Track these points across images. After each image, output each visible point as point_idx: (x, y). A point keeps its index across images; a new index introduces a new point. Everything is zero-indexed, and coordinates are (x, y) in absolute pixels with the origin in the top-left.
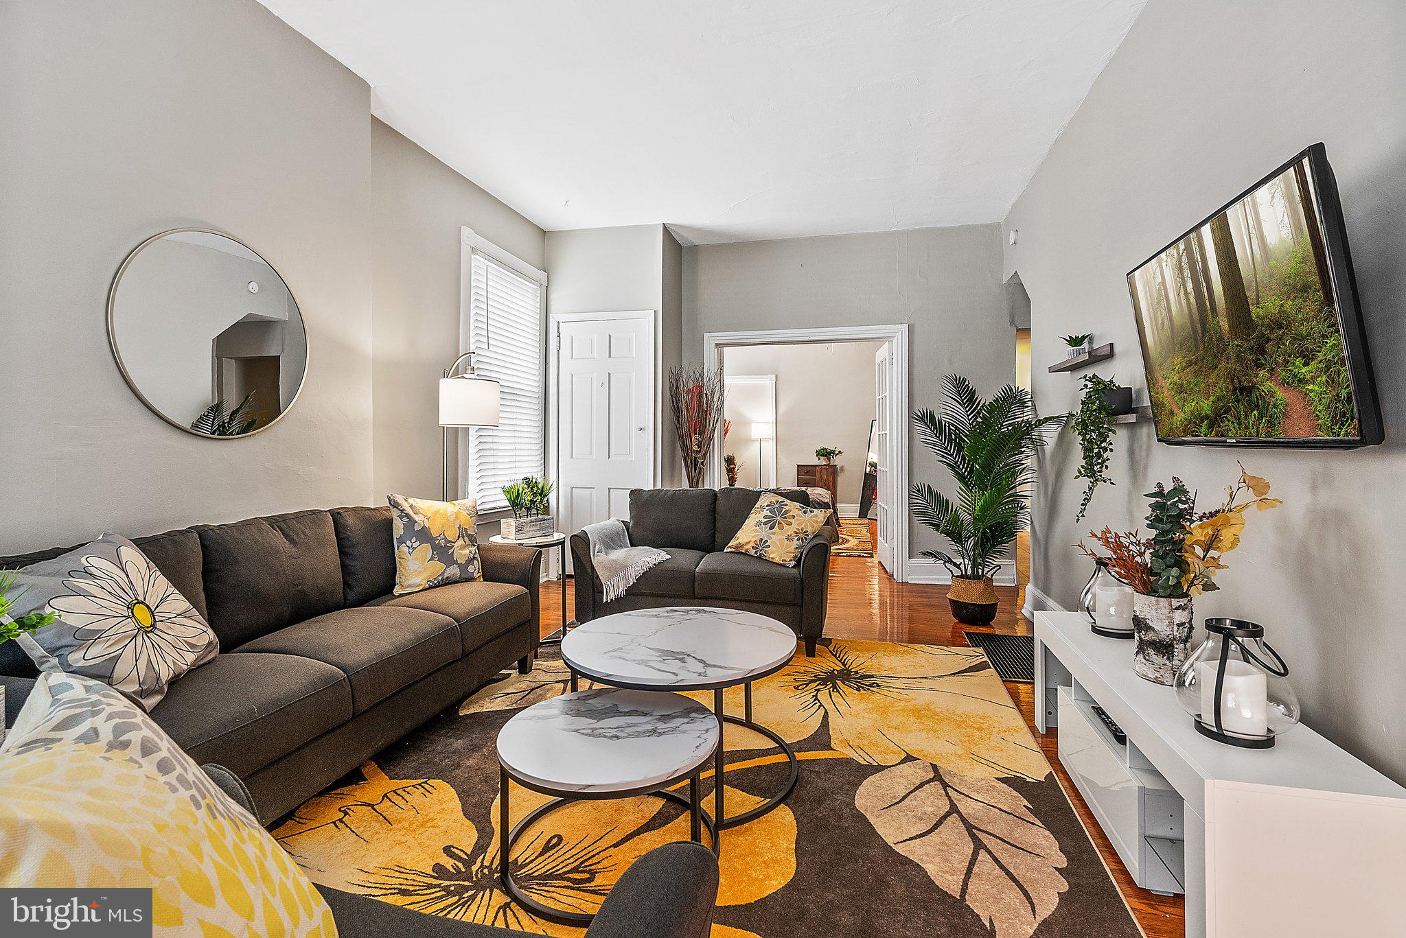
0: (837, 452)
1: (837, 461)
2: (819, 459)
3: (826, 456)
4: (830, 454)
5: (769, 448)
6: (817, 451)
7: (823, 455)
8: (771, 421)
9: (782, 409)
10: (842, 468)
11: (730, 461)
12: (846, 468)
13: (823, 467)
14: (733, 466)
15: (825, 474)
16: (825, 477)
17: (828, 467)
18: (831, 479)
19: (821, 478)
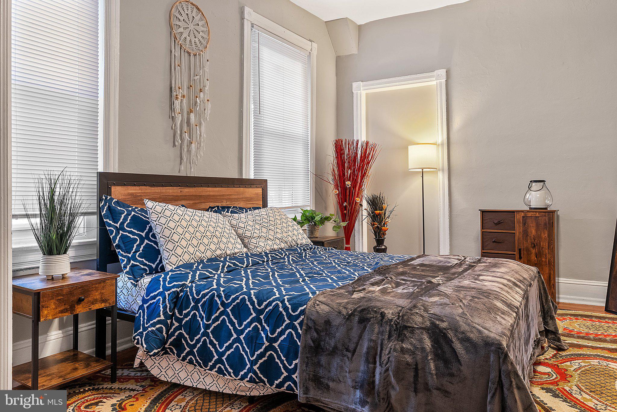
5: (438, 183)
8: (440, 141)
9: (457, 122)
11: (376, 204)
13: (530, 214)
14: (379, 211)
15: (533, 227)
16: (533, 232)
17: (537, 215)
18: (545, 235)
19: (526, 233)
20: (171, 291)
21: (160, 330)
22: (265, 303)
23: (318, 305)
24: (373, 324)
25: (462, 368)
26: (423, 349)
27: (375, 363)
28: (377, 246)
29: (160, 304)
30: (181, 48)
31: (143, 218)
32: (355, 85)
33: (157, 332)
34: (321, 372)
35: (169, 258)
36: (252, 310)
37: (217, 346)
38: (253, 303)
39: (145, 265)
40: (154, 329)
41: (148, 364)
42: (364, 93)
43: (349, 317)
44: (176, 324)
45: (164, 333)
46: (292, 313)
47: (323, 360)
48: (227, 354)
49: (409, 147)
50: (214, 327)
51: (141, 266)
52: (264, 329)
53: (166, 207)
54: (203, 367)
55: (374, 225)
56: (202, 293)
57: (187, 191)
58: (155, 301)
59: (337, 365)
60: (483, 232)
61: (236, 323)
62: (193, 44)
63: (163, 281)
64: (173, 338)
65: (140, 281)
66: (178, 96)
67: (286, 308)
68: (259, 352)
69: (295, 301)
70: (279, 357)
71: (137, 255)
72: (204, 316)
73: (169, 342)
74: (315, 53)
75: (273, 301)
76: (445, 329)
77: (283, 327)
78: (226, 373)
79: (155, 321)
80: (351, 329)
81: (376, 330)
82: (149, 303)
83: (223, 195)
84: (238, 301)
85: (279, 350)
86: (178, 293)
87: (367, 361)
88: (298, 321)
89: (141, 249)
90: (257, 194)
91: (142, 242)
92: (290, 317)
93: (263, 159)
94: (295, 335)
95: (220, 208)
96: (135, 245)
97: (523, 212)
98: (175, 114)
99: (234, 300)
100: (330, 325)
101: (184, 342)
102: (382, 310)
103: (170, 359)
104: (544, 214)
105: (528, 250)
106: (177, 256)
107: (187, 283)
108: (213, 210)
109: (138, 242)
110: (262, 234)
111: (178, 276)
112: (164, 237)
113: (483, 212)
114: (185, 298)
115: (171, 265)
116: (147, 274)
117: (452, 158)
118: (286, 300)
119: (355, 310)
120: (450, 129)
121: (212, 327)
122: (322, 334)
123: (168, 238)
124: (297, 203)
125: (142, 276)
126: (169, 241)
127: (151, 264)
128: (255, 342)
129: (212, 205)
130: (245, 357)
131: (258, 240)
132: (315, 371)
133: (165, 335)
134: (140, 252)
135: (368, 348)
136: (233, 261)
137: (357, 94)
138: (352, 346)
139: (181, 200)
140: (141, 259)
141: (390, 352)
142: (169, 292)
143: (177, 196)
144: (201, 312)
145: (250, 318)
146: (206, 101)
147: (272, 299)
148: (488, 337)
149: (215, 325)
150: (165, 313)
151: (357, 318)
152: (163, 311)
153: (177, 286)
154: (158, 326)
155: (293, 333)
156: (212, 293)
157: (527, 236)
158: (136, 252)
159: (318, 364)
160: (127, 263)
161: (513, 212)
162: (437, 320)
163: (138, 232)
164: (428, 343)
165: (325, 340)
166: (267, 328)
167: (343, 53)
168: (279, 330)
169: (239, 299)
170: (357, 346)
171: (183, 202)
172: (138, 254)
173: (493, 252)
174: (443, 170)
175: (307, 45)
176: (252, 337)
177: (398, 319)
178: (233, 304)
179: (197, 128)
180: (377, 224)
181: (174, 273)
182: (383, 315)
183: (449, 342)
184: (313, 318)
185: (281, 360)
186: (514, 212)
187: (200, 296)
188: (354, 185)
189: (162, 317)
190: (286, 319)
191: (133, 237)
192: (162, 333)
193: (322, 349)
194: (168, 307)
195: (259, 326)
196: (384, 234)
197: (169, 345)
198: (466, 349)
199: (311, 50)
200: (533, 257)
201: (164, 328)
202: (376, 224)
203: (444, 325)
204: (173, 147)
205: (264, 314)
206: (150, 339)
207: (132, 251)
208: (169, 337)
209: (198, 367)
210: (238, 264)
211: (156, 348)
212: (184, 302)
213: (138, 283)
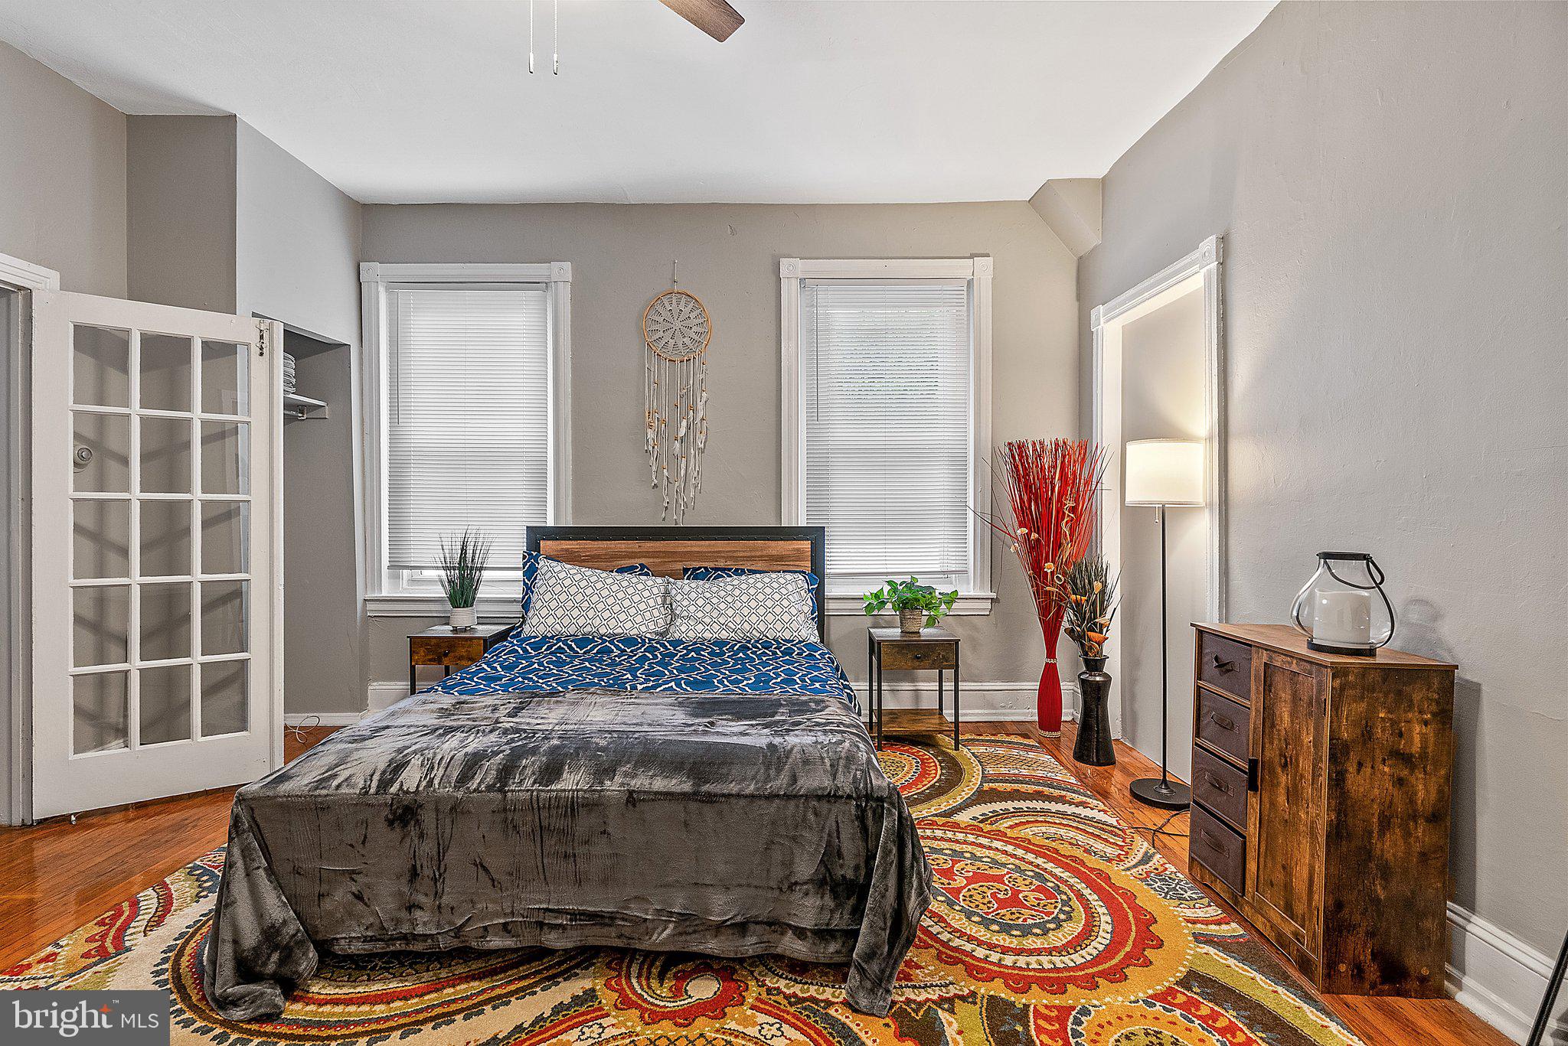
13: (1278, 660)
15: (1285, 701)
16: (1286, 717)
17: (1295, 666)
19: (1269, 716)
32: (1093, 314)
60: (1199, 686)
62: (681, 347)
66: (652, 423)
74: (984, 276)
83: (719, 552)
90: (797, 550)
97: (1266, 650)
104: (1308, 666)
105: (1272, 770)
113: (1200, 633)
137: (1097, 334)
157: (1272, 725)
161: (1248, 645)
173: (1212, 747)
186: (1250, 646)
199: (974, 273)
200: (1282, 799)
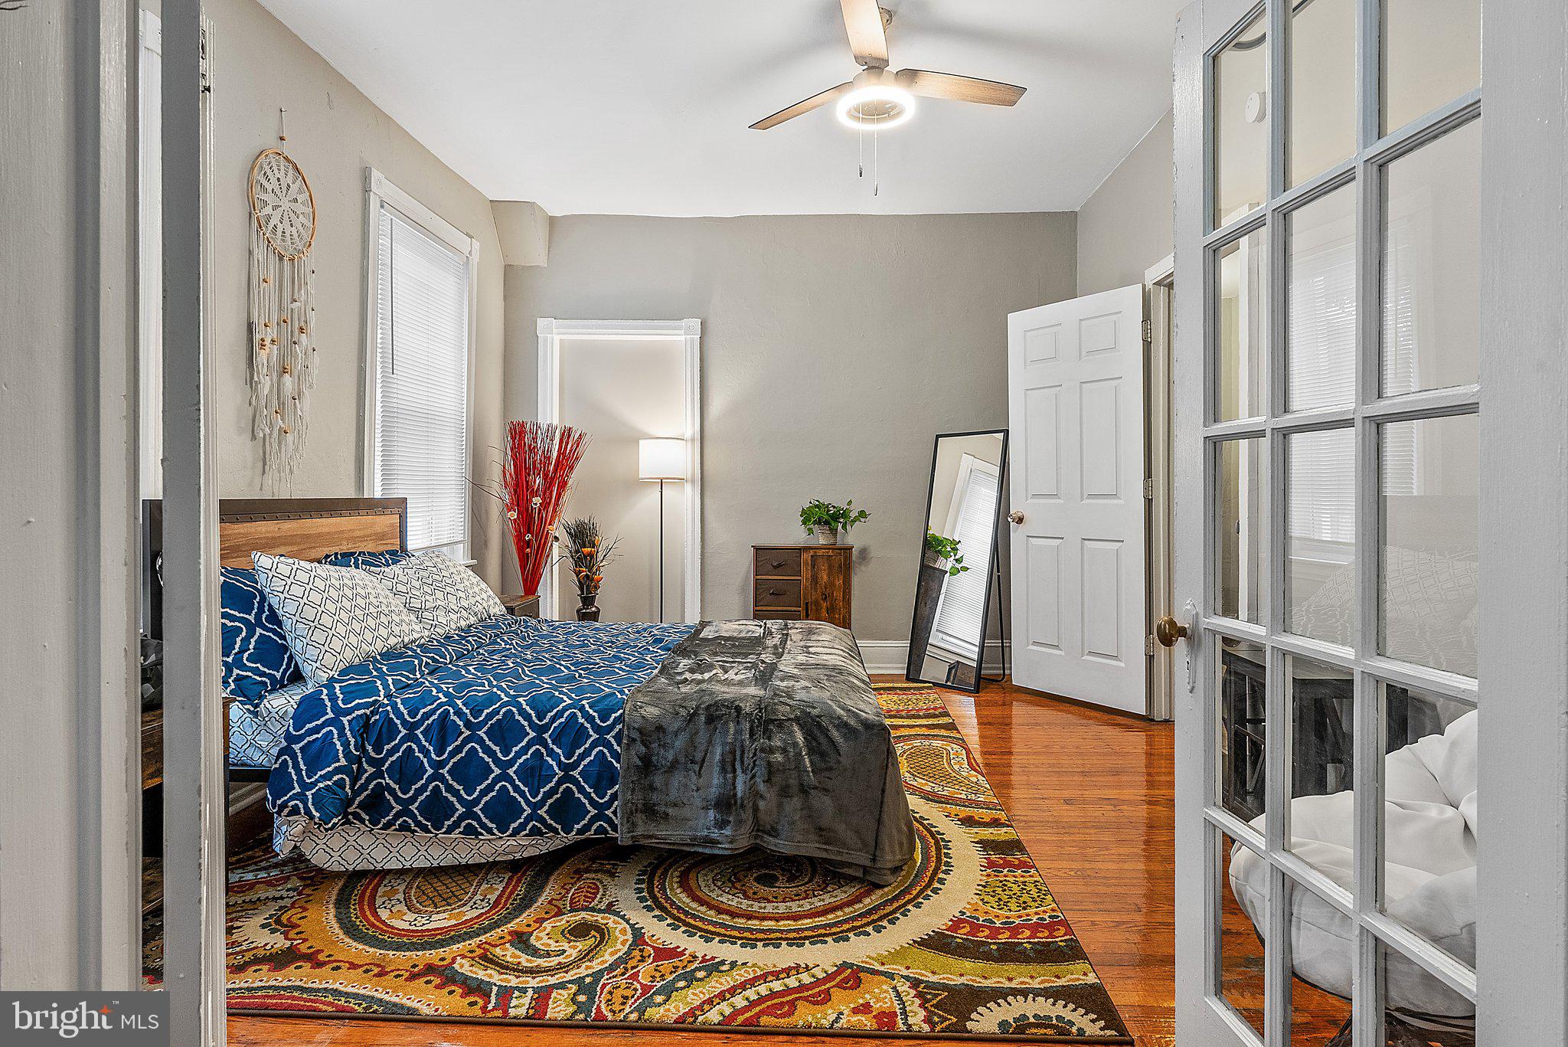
0: (853, 515)
1: (854, 537)
2: (811, 531)
3: (827, 523)
4: (835, 517)
5: (684, 502)
6: (804, 512)
7: (819, 522)
8: (688, 435)
9: (717, 404)
10: (864, 553)
11: (583, 536)
12: (874, 553)
13: (820, 553)
14: (589, 549)
15: (825, 570)
16: (824, 577)
17: (831, 553)
18: (839, 582)
19: (815, 579)
20: (354, 715)
21: (340, 784)
22: (550, 715)
23: (641, 707)
24: (726, 723)
25: (841, 759)
26: (795, 744)
27: (734, 771)
28: (584, 608)
29: (334, 741)
30: (268, 246)
31: (243, 586)
32: (541, 323)
33: (334, 787)
34: (655, 797)
35: (320, 658)
36: (527, 728)
37: (462, 792)
38: (528, 718)
39: (263, 674)
40: (330, 783)
41: (307, 849)
42: (557, 338)
43: (692, 717)
44: (371, 770)
45: (347, 789)
46: (602, 724)
47: (658, 780)
48: (483, 802)
49: (640, 441)
50: (454, 763)
51: (256, 677)
52: (551, 753)
53: (297, 566)
54: (432, 830)
55: (580, 572)
56: (422, 711)
57: (289, 527)
58: (319, 736)
59: (679, 783)
60: (756, 579)
61: (498, 751)
62: (288, 238)
63: (329, 699)
64: (366, 793)
65: (262, 706)
66: (265, 343)
67: (590, 719)
68: (547, 788)
69: (601, 706)
70: (581, 790)
71: (245, 659)
72: (431, 748)
73: (357, 802)
74: (475, 258)
75: (565, 710)
76: (818, 716)
77: (587, 746)
78: (482, 831)
79: (330, 769)
80: (697, 733)
81: (732, 731)
82: (305, 741)
84: (499, 717)
85: (580, 779)
86: (368, 718)
87: (723, 770)
88: (613, 733)
89: (251, 647)
90: (392, 525)
91: (251, 633)
92: (597, 729)
93: (395, 458)
94: (608, 754)
95: (339, 556)
96: (238, 640)
97: (812, 549)
98: (258, 377)
99: (490, 716)
100: (664, 732)
101: (388, 797)
102: (737, 703)
103: (348, 833)
105: (817, 603)
106: (335, 653)
107: (380, 699)
108: (328, 560)
109: (244, 634)
110: (439, 603)
111: (353, 689)
112: (304, 621)
113: (757, 549)
114: (386, 724)
115: (326, 670)
116: (270, 692)
117: (707, 463)
118: (587, 706)
119: (698, 707)
120: (705, 415)
121: (451, 764)
122: (653, 746)
123: (313, 622)
124: (441, 539)
125: (261, 698)
126: (316, 627)
127: (273, 673)
128: (540, 775)
129: (326, 551)
130: (520, 799)
131: (434, 613)
132: (645, 797)
133: (349, 792)
134: (249, 652)
135: (722, 755)
136: (430, 655)
137: (546, 340)
138: (699, 756)
139: (278, 546)
140: (254, 665)
141: (755, 754)
142: (349, 718)
143: (273, 538)
144: (424, 743)
145: (526, 740)
146: (310, 351)
147: (561, 707)
148: (867, 719)
149: (455, 760)
150: (347, 754)
151: (703, 718)
152: (343, 751)
153: (366, 706)
154: (335, 778)
155: (605, 751)
156: (442, 710)
157: (817, 583)
158: (242, 651)
159: (652, 788)
160: (228, 675)
162: (807, 707)
163: (242, 615)
164: (799, 737)
165: (658, 754)
166: (559, 751)
167: (517, 261)
168: (579, 751)
169: (501, 713)
170: (706, 754)
171: (282, 550)
172: (246, 655)
173: (769, 608)
174: (693, 482)
175: (463, 242)
176: (532, 768)
177: (760, 712)
178: (490, 723)
179: (295, 403)
180: (585, 571)
181: (345, 684)
182: (738, 709)
183: (825, 732)
184: (636, 726)
185: (585, 795)
186: (800, 549)
187: (419, 717)
188: (545, 505)
189: (343, 762)
190: (591, 733)
191: (232, 624)
192: (343, 788)
193: (655, 766)
194: (352, 743)
195: (543, 750)
196: (596, 587)
197: (356, 808)
198: (844, 736)
199: (470, 253)
200: (824, 614)
201: (347, 779)
202: (583, 571)
203: (815, 712)
204: (251, 441)
205: (551, 731)
206: (324, 801)
207: (233, 652)
208: (356, 793)
209: (420, 833)
210: (438, 658)
211: (334, 814)
212: (384, 730)
213: (258, 709)
